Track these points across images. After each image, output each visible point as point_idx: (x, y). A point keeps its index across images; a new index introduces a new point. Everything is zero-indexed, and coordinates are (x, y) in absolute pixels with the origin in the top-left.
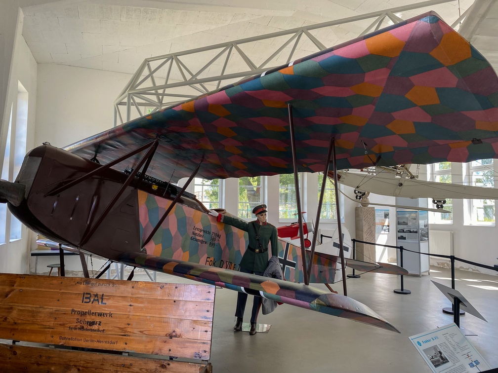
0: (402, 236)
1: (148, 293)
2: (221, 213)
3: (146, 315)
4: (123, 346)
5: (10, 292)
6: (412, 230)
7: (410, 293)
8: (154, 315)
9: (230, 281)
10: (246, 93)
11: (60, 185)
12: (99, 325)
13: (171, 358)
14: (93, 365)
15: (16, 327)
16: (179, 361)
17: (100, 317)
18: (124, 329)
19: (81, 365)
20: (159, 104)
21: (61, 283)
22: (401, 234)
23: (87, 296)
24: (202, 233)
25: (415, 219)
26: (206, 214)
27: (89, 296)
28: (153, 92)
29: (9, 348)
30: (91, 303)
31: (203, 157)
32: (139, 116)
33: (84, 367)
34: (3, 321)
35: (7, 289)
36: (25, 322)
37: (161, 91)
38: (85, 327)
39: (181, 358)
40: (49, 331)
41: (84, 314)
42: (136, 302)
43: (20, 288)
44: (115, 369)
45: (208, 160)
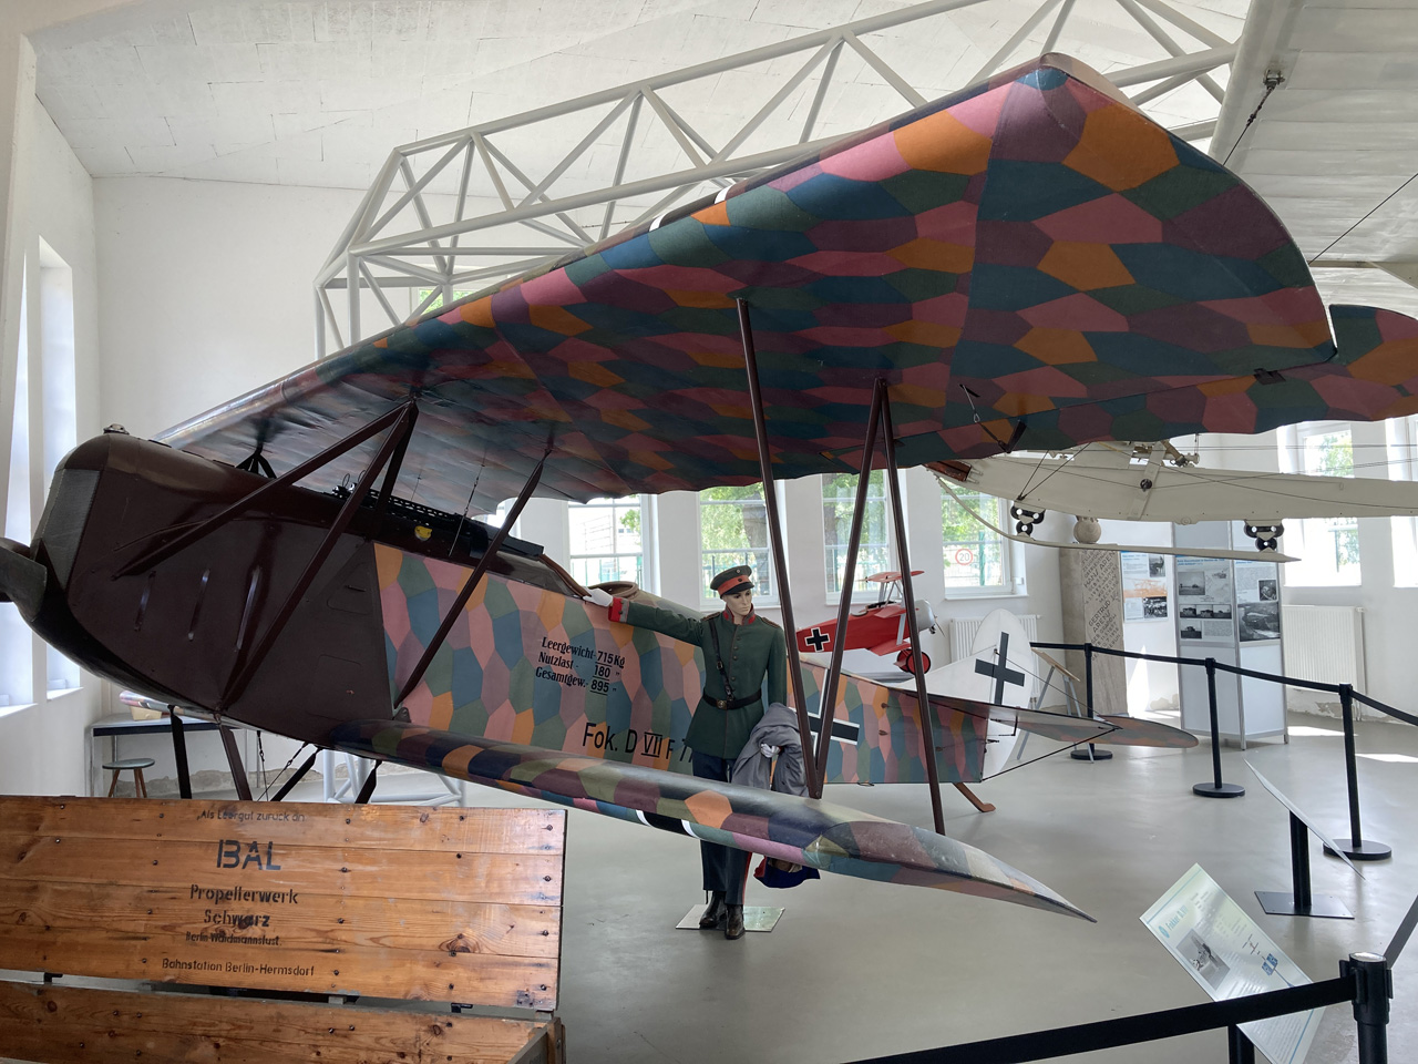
0: (1192, 629)
1: (390, 836)
2: (620, 595)
3: (387, 894)
4: (331, 978)
5: (29, 845)
6: (1216, 611)
7: (1242, 794)
8: (407, 895)
9: (609, 794)
10: (617, 274)
11: (156, 542)
12: (265, 924)
13: (456, 1009)
14: (253, 1032)
15: (49, 937)
16: (477, 1016)
17: (265, 903)
18: (330, 935)
19: (223, 1033)
20: (443, 279)
21: (162, 816)
22: (1187, 623)
23: (229, 850)
24: (568, 656)
25: (1224, 576)
26: (575, 601)
27: (235, 848)
28: (425, 245)
29: (35, 993)
30: (240, 866)
31: (550, 442)
32: (388, 325)
33: (230, 1039)
34: (17, 923)
35: (22, 839)
36: (72, 923)
37: (445, 243)
38: (229, 931)
39: (482, 1007)
40: (135, 946)
41: (223, 897)
42: (359, 861)
43: (56, 834)
44: (312, 1042)
45: (564, 448)
